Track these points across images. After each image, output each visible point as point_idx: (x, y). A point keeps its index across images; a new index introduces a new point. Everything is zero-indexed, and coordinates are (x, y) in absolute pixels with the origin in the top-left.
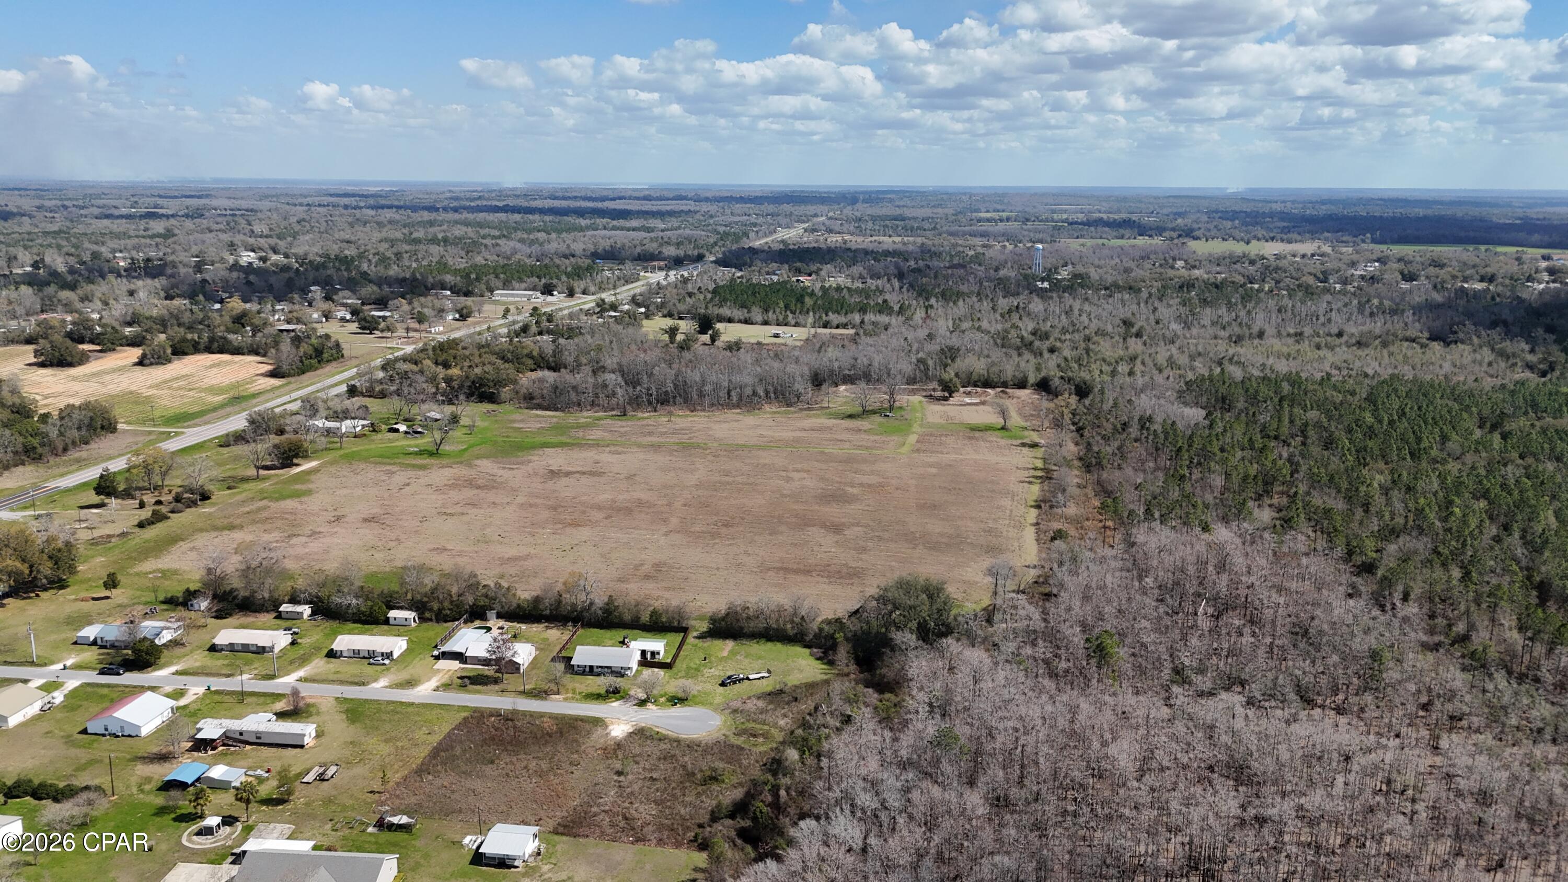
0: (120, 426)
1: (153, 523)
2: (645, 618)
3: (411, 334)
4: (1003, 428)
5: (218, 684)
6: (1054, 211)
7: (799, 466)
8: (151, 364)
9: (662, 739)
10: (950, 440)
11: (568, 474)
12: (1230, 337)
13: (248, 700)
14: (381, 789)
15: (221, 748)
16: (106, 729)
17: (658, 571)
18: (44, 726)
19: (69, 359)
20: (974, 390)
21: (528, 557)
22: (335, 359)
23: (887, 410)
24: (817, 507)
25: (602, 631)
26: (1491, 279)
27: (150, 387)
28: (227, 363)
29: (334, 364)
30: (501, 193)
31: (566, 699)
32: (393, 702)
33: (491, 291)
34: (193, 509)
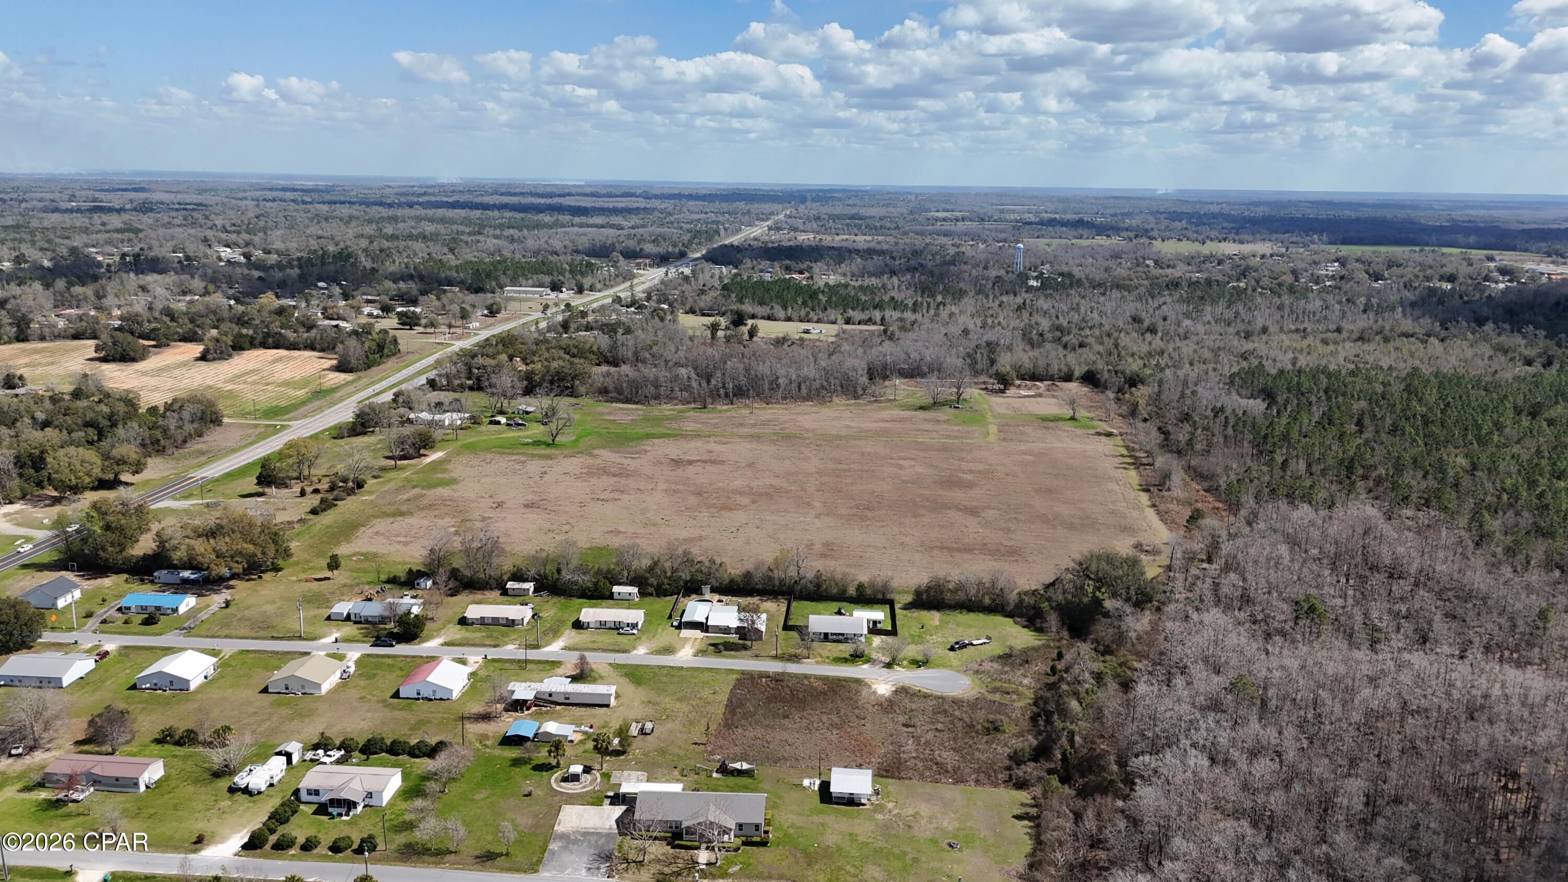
0: (226, 420)
1: (324, 510)
2: (852, 591)
3: (452, 330)
4: (1073, 418)
5: (493, 653)
6: (1002, 212)
7: (902, 454)
8: (214, 359)
9: (926, 696)
10: (1028, 430)
11: (690, 462)
12: (1238, 333)
13: (529, 666)
14: (704, 740)
15: (534, 708)
16: (418, 694)
17: (829, 550)
18: (353, 693)
19: (132, 354)
20: (1024, 383)
21: (700, 538)
22: (393, 355)
23: (956, 403)
24: (941, 492)
25: (813, 603)
26: (1451, 278)
27: (225, 382)
28: (290, 358)
29: (393, 359)
30: (443, 189)
31: (817, 663)
32: (664, 667)
33: (502, 287)
34: (353, 497)
